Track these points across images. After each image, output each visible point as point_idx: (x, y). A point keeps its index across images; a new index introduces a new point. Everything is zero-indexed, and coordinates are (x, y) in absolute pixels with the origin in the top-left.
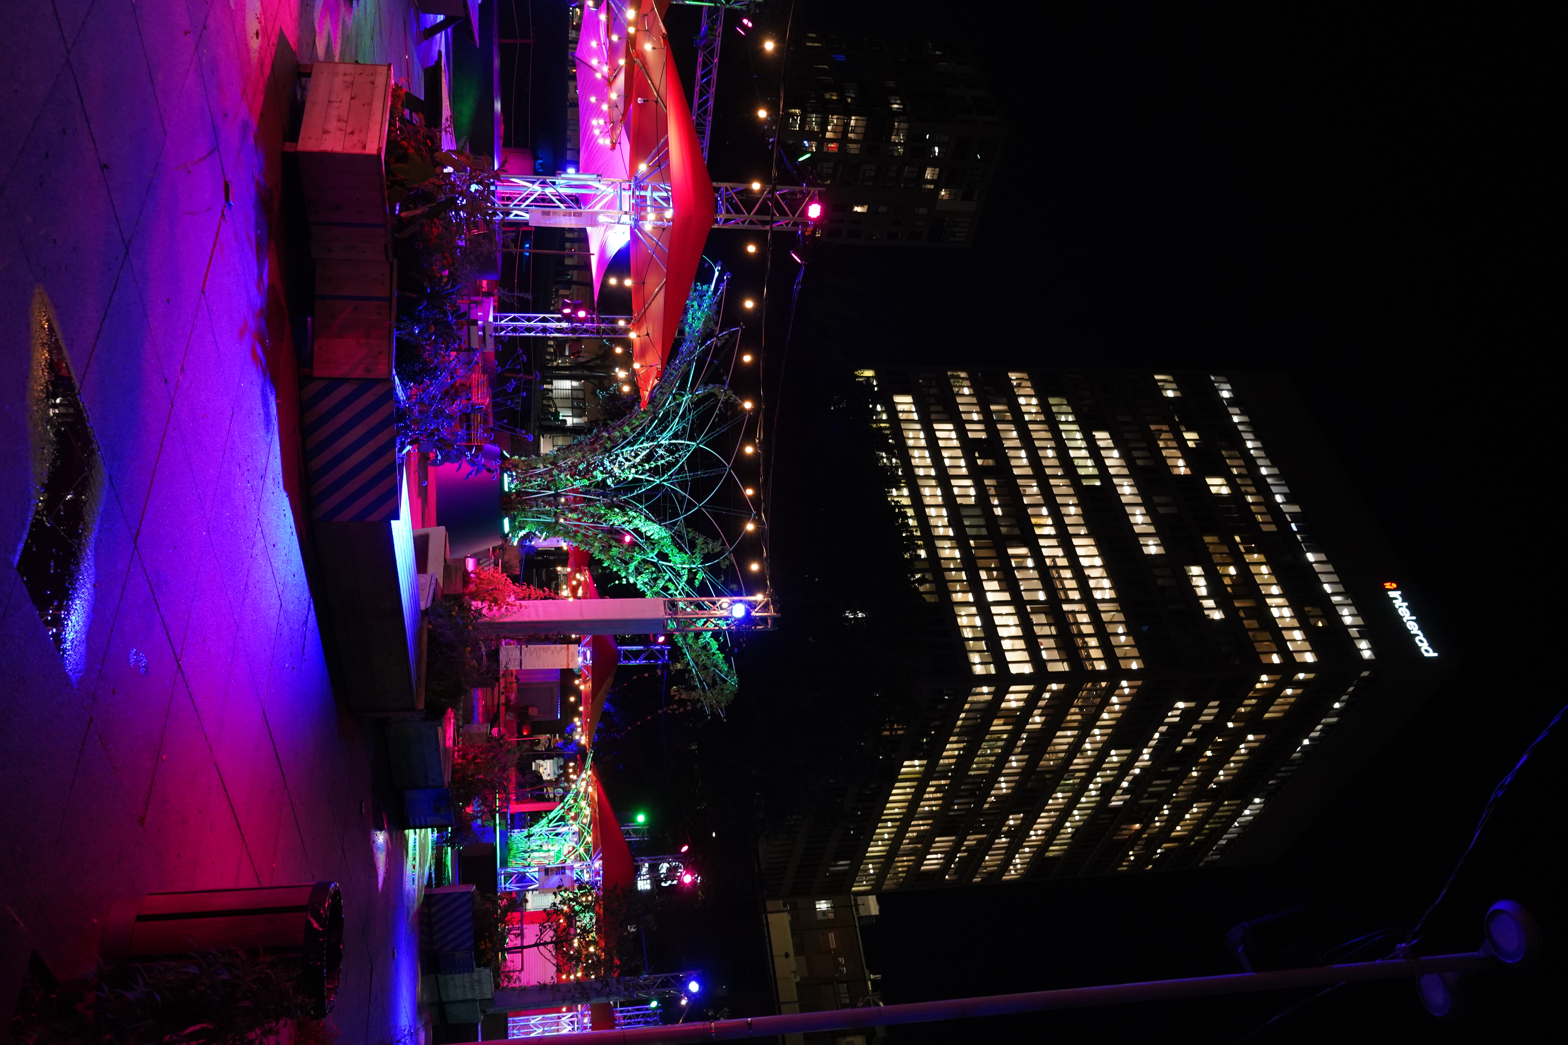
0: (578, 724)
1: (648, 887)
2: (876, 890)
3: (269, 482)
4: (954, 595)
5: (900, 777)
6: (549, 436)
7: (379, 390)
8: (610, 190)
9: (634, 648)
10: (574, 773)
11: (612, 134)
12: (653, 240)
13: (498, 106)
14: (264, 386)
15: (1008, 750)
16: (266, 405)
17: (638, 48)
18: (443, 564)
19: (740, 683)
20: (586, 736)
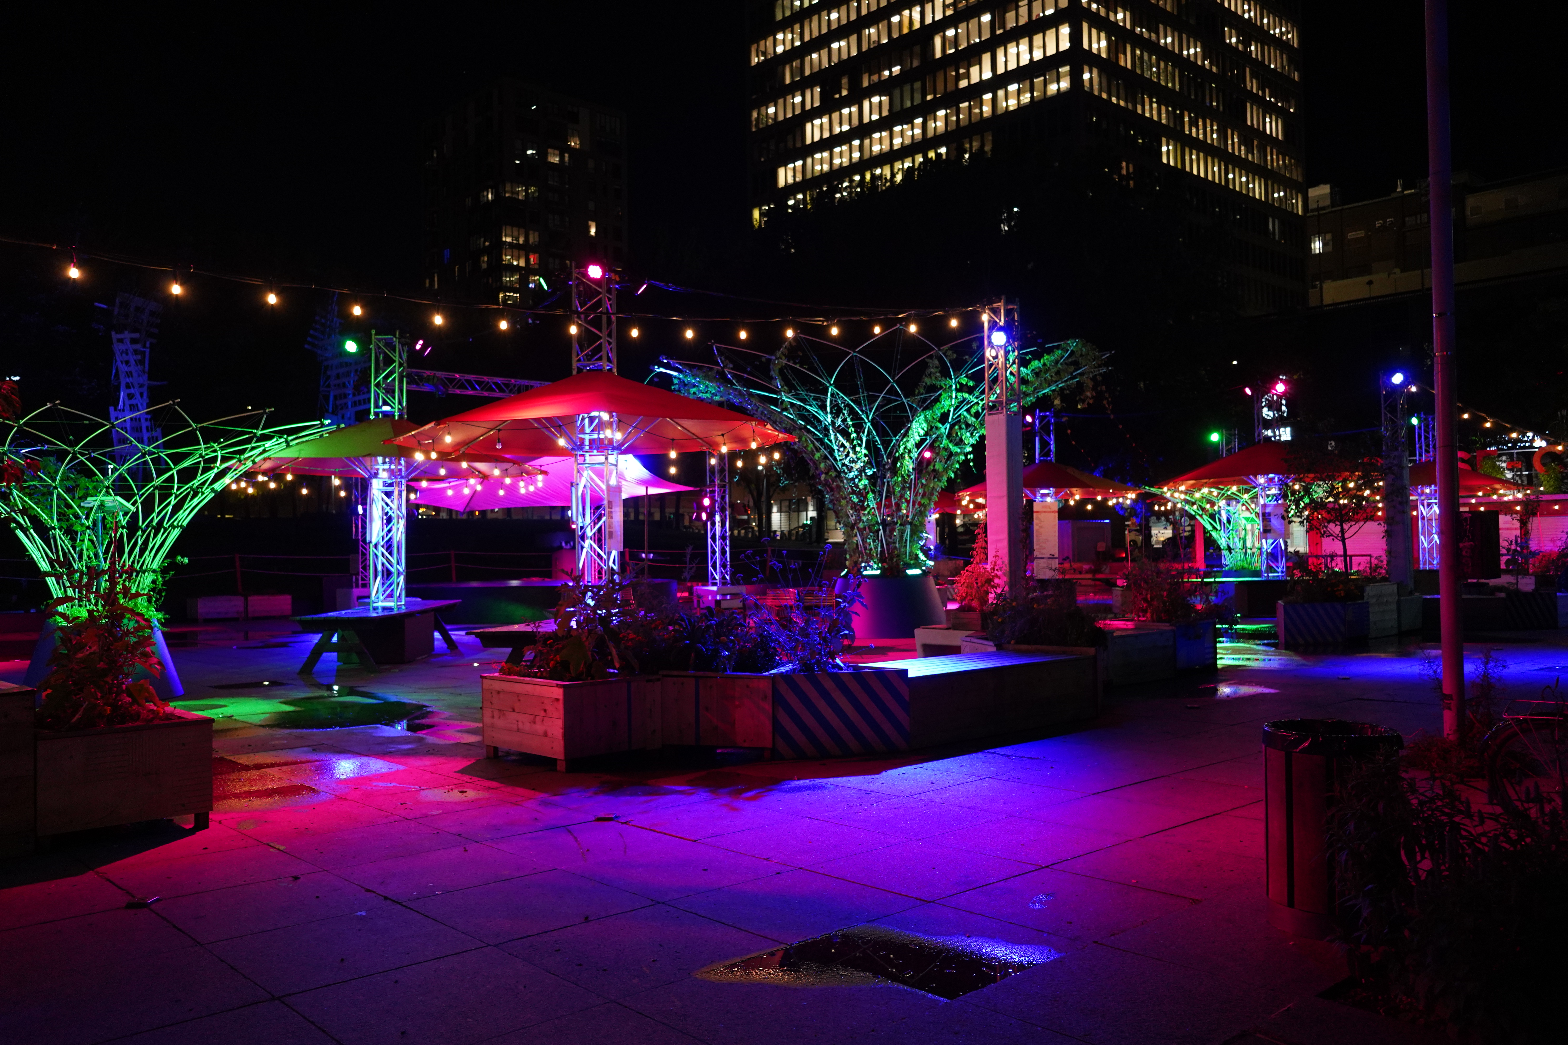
0: (1114, 501)
1: (1288, 429)
2: (1302, 189)
3: (872, 787)
4: (985, 115)
5: (1179, 166)
6: (826, 534)
7: (783, 688)
8: (585, 474)
9: (1038, 446)
10: (1166, 505)
11: (533, 474)
12: (631, 432)
13: (515, 583)
14: (781, 790)
15: (1153, 47)
16: (800, 789)
17: (450, 450)
18: (951, 631)
19: (1074, 337)
20: (1127, 493)
